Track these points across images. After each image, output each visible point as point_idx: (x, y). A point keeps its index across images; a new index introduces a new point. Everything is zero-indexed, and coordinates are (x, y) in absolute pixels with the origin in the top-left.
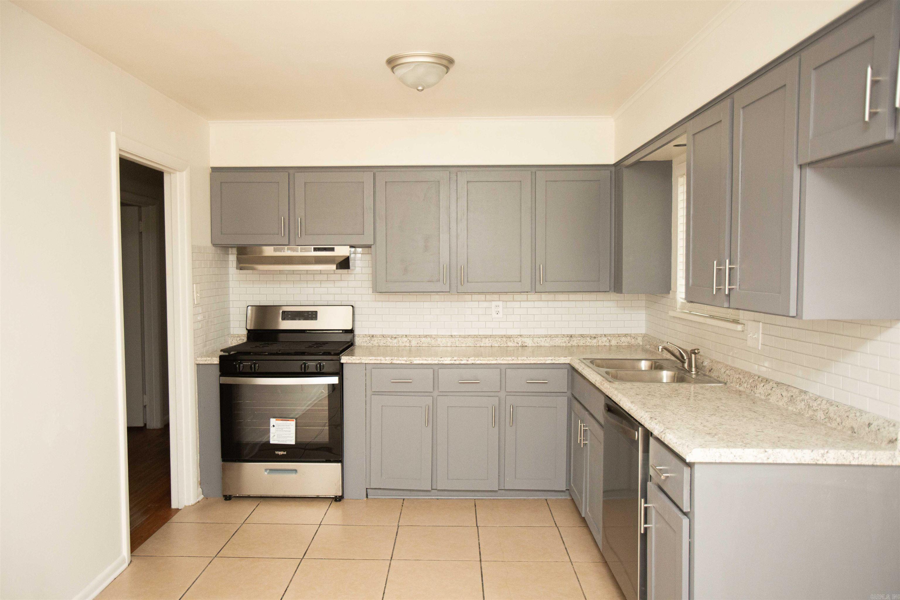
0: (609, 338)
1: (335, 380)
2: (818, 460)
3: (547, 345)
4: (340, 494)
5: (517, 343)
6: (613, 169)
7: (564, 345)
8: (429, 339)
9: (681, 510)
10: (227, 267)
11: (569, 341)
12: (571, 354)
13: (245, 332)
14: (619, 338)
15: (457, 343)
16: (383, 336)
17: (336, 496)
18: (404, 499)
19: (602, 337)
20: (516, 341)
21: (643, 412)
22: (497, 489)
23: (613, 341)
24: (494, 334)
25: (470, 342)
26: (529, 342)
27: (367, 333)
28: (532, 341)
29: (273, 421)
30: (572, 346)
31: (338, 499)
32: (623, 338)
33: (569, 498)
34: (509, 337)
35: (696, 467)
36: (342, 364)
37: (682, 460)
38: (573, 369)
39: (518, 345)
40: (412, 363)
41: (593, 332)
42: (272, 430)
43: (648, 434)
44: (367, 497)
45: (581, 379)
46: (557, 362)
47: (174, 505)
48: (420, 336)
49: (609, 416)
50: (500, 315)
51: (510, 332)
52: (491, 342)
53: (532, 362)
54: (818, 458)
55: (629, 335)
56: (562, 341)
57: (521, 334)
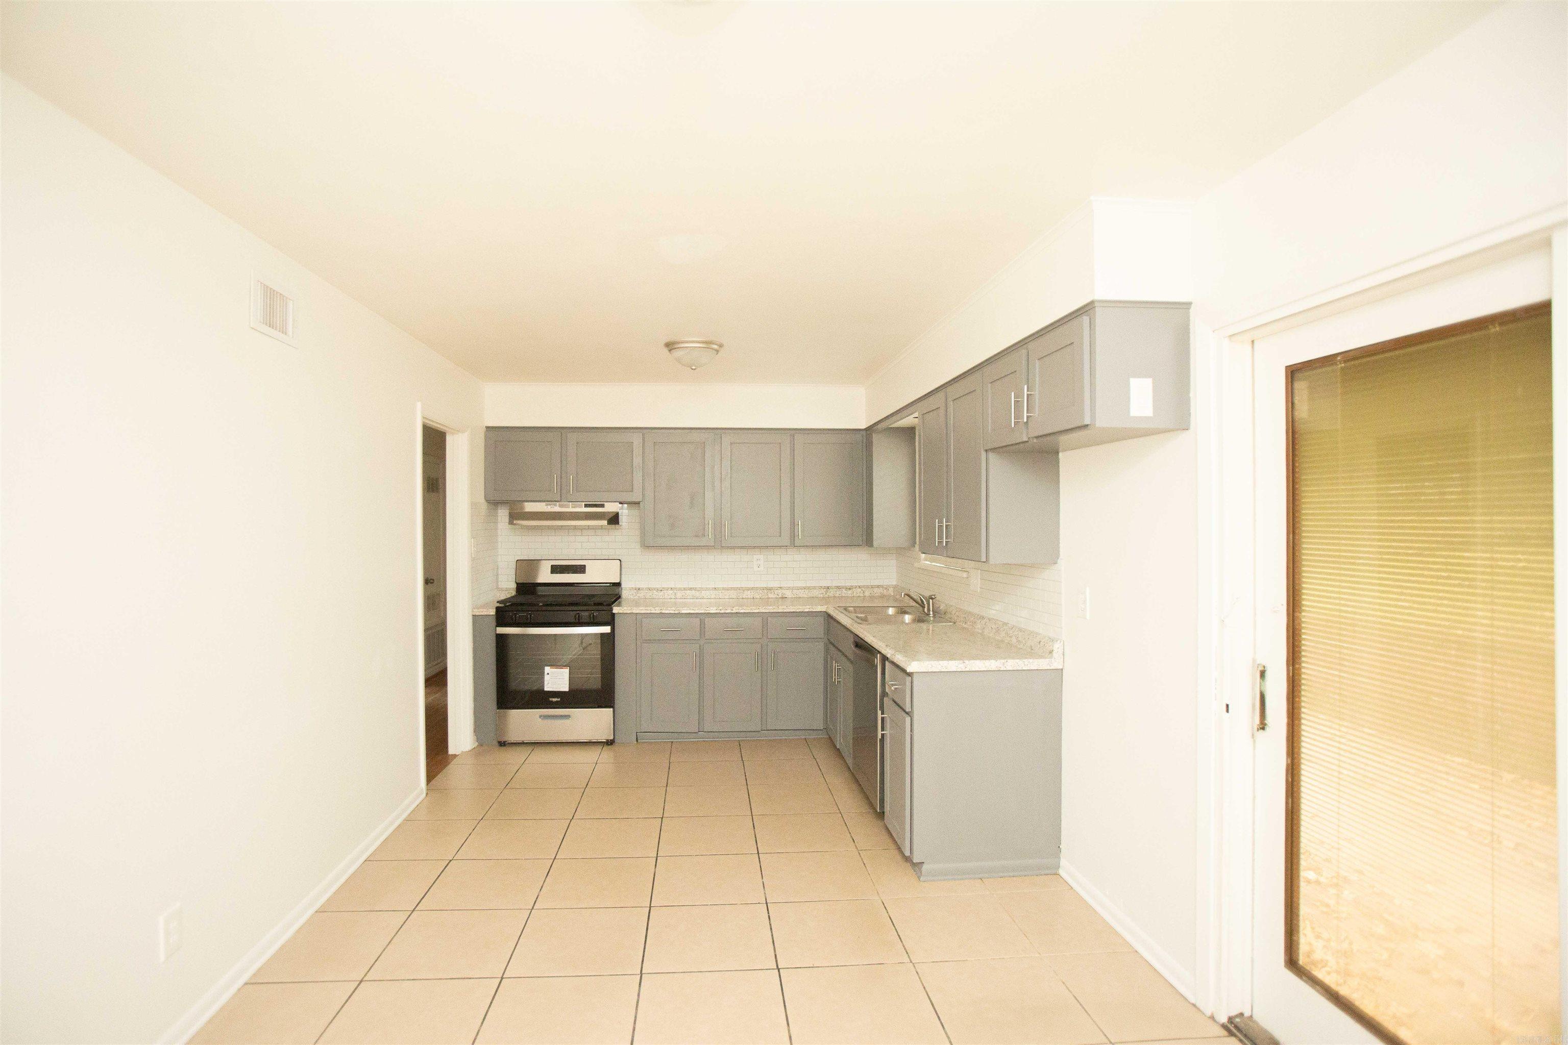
0: (863, 589)
1: (607, 629)
2: (1000, 668)
3: (806, 596)
4: (612, 738)
6: (864, 433)
7: (822, 596)
8: (693, 591)
9: (904, 711)
10: (496, 522)
11: (826, 592)
12: (827, 603)
13: (514, 586)
14: (872, 589)
15: (721, 594)
16: (649, 589)
17: (608, 740)
18: (672, 742)
19: (856, 589)
20: (776, 593)
21: (882, 643)
22: (760, 730)
23: (867, 592)
24: (756, 586)
25: (733, 594)
26: (788, 594)
27: (634, 586)
28: (792, 592)
29: (547, 669)
30: (828, 597)
31: (610, 743)
32: (876, 589)
33: (828, 737)
34: (770, 589)
35: (915, 676)
36: (614, 614)
37: (903, 671)
38: (829, 617)
39: (778, 597)
40: (680, 612)
41: (848, 584)
42: (547, 678)
43: (885, 659)
44: (637, 741)
45: (835, 624)
46: (814, 610)
47: (452, 750)
48: (685, 589)
49: (857, 651)
50: (762, 568)
51: (771, 585)
52: (753, 593)
53: (792, 611)
54: (1001, 666)
55: (882, 586)
56: (820, 592)
57: (781, 586)
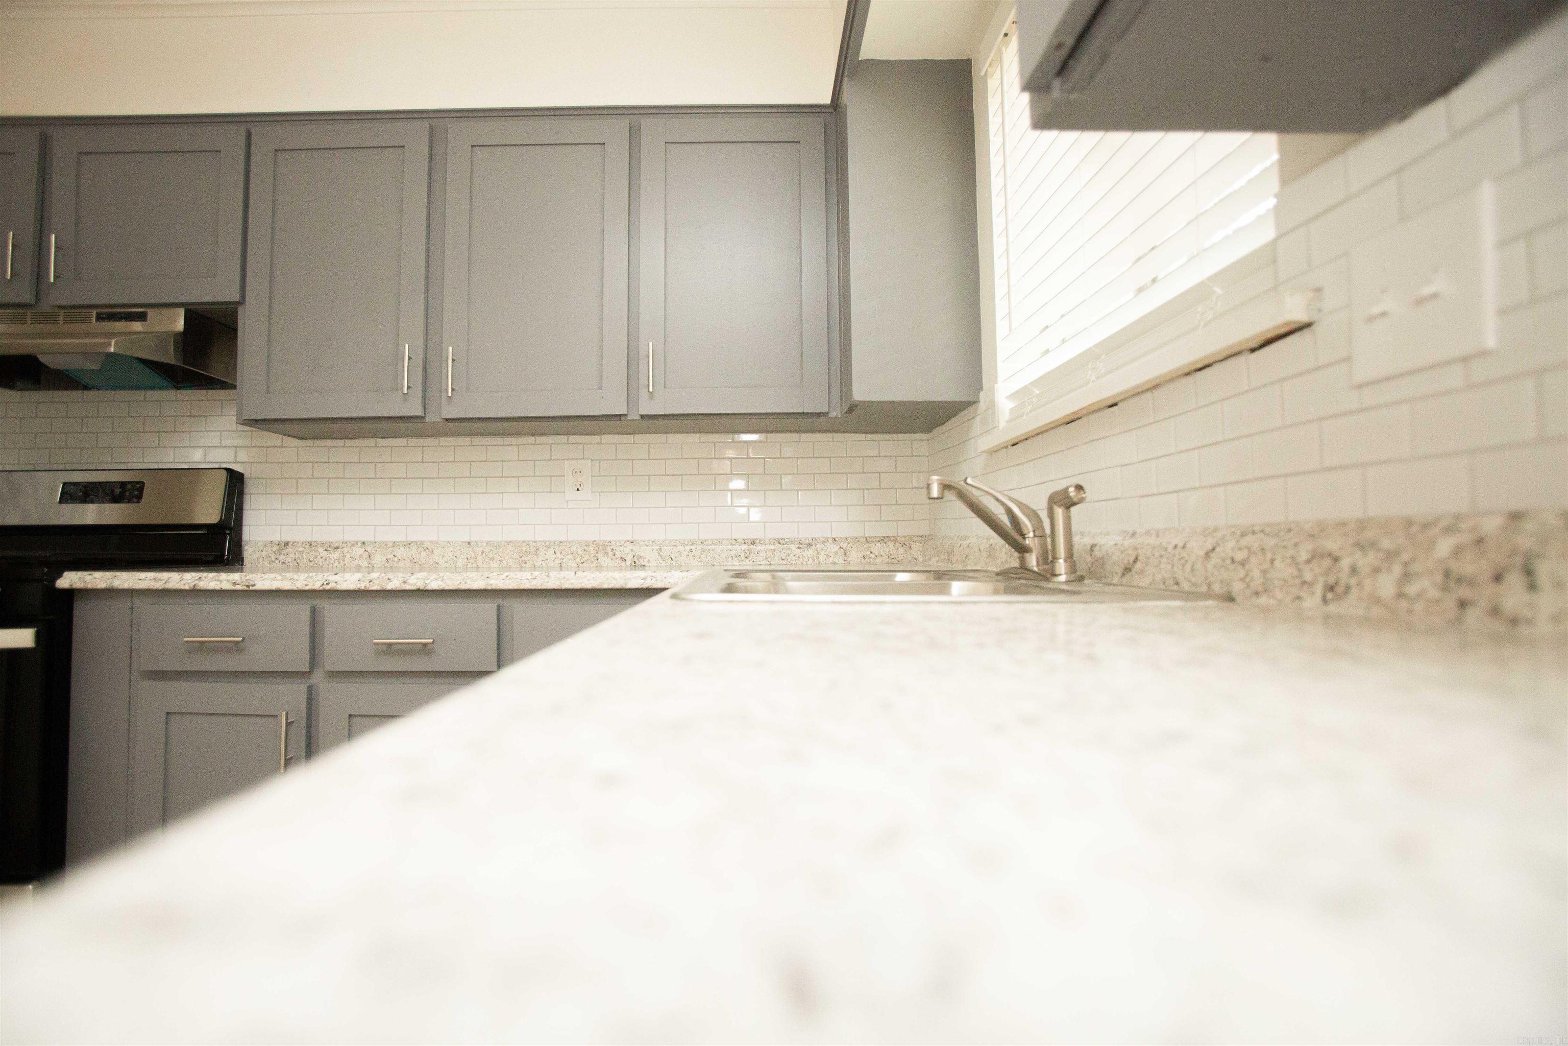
0: (844, 546)
3: (695, 562)
5: (621, 558)
7: (735, 562)
11: (748, 552)
14: (867, 545)
15: (480, 558)
19: (826, 544)
20: (618, 555)
23: (854, 553)
24: (568, 537)
25: (510, 557)
26: (649, 557)
27: (272, 537)
28: (657, 554)
32: (878, 544)
34: (603, 546)
40: (251, 588)
50: (585, 493)
51: (606, 533)
52: (560, 556)
55: (892, 539)
56: (731, 552)
57: (633, 537)
